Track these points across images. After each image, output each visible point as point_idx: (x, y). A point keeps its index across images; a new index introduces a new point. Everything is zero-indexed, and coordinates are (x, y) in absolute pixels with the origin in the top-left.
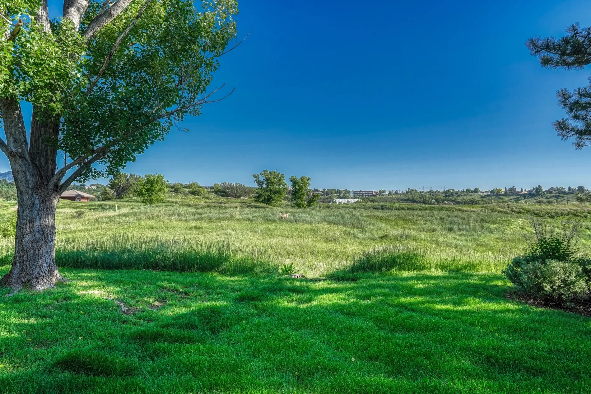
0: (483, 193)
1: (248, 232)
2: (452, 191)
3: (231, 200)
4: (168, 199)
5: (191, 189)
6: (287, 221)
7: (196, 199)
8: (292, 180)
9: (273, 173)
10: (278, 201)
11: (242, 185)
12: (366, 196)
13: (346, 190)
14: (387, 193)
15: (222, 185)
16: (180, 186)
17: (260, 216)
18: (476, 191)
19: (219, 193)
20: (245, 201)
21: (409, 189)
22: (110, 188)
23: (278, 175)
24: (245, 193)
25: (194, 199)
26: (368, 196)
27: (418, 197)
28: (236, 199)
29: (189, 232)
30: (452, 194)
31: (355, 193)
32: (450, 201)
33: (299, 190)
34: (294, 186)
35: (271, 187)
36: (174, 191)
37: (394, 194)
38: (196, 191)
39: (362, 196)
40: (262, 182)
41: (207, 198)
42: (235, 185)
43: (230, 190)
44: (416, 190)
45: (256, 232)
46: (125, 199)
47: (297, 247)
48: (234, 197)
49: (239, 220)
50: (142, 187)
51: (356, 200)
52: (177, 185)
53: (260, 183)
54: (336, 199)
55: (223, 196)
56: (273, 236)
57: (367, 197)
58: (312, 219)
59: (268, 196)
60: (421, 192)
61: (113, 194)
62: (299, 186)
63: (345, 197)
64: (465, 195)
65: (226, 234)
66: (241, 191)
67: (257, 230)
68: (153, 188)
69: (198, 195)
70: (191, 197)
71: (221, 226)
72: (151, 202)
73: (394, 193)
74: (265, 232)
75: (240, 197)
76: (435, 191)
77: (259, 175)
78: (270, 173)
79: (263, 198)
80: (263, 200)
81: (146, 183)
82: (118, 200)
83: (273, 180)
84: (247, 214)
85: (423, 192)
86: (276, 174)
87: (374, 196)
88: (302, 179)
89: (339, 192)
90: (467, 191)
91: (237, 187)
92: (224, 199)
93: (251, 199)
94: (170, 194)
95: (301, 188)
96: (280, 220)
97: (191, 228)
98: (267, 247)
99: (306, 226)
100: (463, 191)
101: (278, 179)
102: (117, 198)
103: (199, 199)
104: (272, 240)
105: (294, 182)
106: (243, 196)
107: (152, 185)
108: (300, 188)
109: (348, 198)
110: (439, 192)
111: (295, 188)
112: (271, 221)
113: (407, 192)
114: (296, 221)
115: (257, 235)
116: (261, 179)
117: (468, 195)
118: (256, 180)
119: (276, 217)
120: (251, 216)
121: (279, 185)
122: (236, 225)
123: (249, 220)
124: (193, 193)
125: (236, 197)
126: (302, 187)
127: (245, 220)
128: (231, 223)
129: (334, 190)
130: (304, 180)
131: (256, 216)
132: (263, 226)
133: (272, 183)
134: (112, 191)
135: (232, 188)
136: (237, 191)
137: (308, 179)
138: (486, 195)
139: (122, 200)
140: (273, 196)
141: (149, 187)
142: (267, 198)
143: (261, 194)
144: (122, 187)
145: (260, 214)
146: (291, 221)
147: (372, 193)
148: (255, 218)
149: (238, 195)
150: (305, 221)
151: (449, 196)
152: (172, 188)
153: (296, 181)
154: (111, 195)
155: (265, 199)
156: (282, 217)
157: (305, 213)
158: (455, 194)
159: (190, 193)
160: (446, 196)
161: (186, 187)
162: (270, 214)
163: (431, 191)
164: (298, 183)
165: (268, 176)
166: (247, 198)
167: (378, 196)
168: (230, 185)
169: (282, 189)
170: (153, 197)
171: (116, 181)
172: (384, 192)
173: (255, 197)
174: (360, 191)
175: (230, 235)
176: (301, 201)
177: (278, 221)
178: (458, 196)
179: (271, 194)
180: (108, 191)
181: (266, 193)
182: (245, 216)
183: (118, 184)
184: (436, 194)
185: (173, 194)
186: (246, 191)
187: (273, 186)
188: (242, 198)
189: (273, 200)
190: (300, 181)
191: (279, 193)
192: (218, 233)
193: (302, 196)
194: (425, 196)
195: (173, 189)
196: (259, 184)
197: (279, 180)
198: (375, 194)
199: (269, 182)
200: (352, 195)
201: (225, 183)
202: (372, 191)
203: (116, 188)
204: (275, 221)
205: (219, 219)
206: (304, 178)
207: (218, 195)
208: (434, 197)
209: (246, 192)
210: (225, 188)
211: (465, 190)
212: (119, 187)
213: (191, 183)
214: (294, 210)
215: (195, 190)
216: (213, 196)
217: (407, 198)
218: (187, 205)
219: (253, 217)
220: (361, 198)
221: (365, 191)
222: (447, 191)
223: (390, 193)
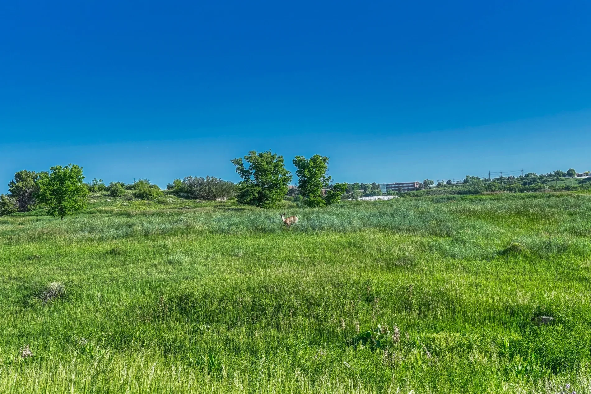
0: (581, 175)
1: (218, 255)
2: (533, 176)
3: (200, 204)
4: (100, 208)
5: (137, 191)
6: (296, 230)
7: (145, 204)
8: (297, 163)
9: (265, 156)
10: (276, 200)
11: (216, 179)
12: (404, 190)
13: (374, 184)
14: (435, 185)
15: (186, 180)
16: (120, 187)
17: (243, 223)
18: (570, 173)
19: (182, 194)
20: (223, 204)
21: (467, 176)
22: (11, 196)
23: (273, 158)
24: (223, 191)
25: (142, 205)
26: (408, 190)
27: (484, 188)
28: (209, 202)
29: (97, 262)
30: (534, 180)
31: (388, 187)
32: (532, 190)
33: (309, 179)
34: (301, 172)
35: (264, 178)
36: (111, 195)
37: (445, 186)
38: (145, 192)
39: (399, 190)
40: (248, 171)
41: (163, 203)
42: (205, 181)
43: (199, 188)
44: (477, 178)
45: (234, 255)
46: (33, 212)
47: (329, 287)
48: (205, 199)
49: (201, 233)
50: (45, 187)
51: (391, 197)
52: (115, 185)
53: (245, 173)
54: (361, 197)
55: (187, 198)
56: (272, 262)
57: (406, 191)
58: (346, 224)
59: (259, 193)
60: (486, 180)
61: (14, 205)
62: (309, 171)
63: (374, 194)
64: (554, 180)
65: (171, 263)
66: (216, 189)
67: (236, 250)
68: (64, 189)
69: (148, 199)
70: (137, 202)
71: (165, 247)
72: (62, 212)
73: (445, 183)
74: (254, 254)
75: (214, 198)
76: (507, 177)
77: (243, 159)
78: (261, 156)
79: (251, 196)
80: (251, 200)
81: (53, 179)
82: (22, 214)
83: (265, 167)
84: (219, 220)
85: (489, 180)
86: (270, 156)
87: (417, 189)
88: (314, 160)
89: (364, 187)
90: (555, 173)
91: (209, 183)
92: (189, 203)
93: (233, 201)
94: (103, 200)
95: (313, 175)
96: (282, 229)
97: (102, 256)
98: (257, 290)
99: (335, 237)
100: (551, 175)
101: (273, 164)
102: (22, 211)
103: (149, 204)
104: (268, 270)
105: (302, 166)
106: (219, 196)
107: (62, 184)
108: (311, 174)
109: (378, 195)
110: (514, 178)
111: (304, 176)
112: (264, 230)
113: (466, 182)
114: (313, 229)
115: (235, 263)
116: (247, 166)
117: (558, 179)
118: (238, 169)
119: (274, 222)
120: (226, 224)
121: (276, 174)
122: (196, 243)
123: (222, 231)
124: (140, 196)
125: (208, 199)
126: (315, 173)
127: (214, 231)
128: (185, 239)
129: (356, 184)
130: (317, 161)
131: (235, 224)
132: (249, 242)
133: (265, 171)
134: (13, 200)
135: (201, 184)
136: (210, 189)
137: (324, 160)
138: (585, 179)
139: (28, 213)
140: (267, 192)
141: (56, 187)
142: (257, 195)
143: (247, 191)
144: (28, 193)
145: (243, 219)
146: (304, 230)
147: (414, 186)
148: (234, 228)
149: (212, 195)
150: (333, 228)
151: (529, 183)
152: (107, 190)
153: (304, 163)
154: (11, 206)
155: (254, 199)
156: (286, 223)
157: (329, 213)
158: (538, 180)
159: (136, 197)
160: (525, 184)
161: (129, 188)
162: (262, 219)
163: (501, 178)
164: (307, 166)
165: (257, 160)
166: (225, 199)
167: (423, 190)
168: (198, 181)
169: (281, 181)
170: (64, 203)
171: (20, 184)
172: (431, 183)
173: (238, 197)
174: (396, 184)
175: (180, 264)
176: (315, 197)
177: (279, 231)
178: (543, 182)
179: (263, 190)
180: (7, 201)
181: (256, 188)
182: (214, 224)
183: (22, 189)
184: (509, 182)
185: (109, 200)
186: (224, 188)
187: (266, 175)
188: (219, 199)
189: (267, 199)
190: (312, 164)
191: (277, 187)
192: (156, 262)
193: (316, 188)
194: (493, 185)
195: (109, 193)
196: (243, 175)
197: (276, 166)
198: (418, 186)
199: (259, 170)
200: (383, 190)
201: (190, 177)
202: (414, 183)
203: (19, 196)
204: (273, 231)
205: (164, 233)
206: (317, 158)
207: (179, 196)
208: (507, 186)
209: (225, 190)
210: (191, 186)
211: (553, 173)
212: (24, 194)
213: (137, 181)
214: (307, 209)
215: (143, 191)
216: (171, 199)
217: (466, 190)
218: (125, 214)
219: (231, 225)
220: (397, 194)
221: (403, 184)
222: (525, 176)
223: (439, 184)
